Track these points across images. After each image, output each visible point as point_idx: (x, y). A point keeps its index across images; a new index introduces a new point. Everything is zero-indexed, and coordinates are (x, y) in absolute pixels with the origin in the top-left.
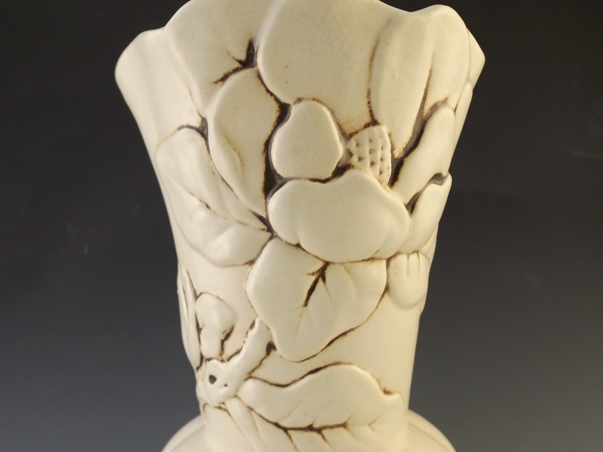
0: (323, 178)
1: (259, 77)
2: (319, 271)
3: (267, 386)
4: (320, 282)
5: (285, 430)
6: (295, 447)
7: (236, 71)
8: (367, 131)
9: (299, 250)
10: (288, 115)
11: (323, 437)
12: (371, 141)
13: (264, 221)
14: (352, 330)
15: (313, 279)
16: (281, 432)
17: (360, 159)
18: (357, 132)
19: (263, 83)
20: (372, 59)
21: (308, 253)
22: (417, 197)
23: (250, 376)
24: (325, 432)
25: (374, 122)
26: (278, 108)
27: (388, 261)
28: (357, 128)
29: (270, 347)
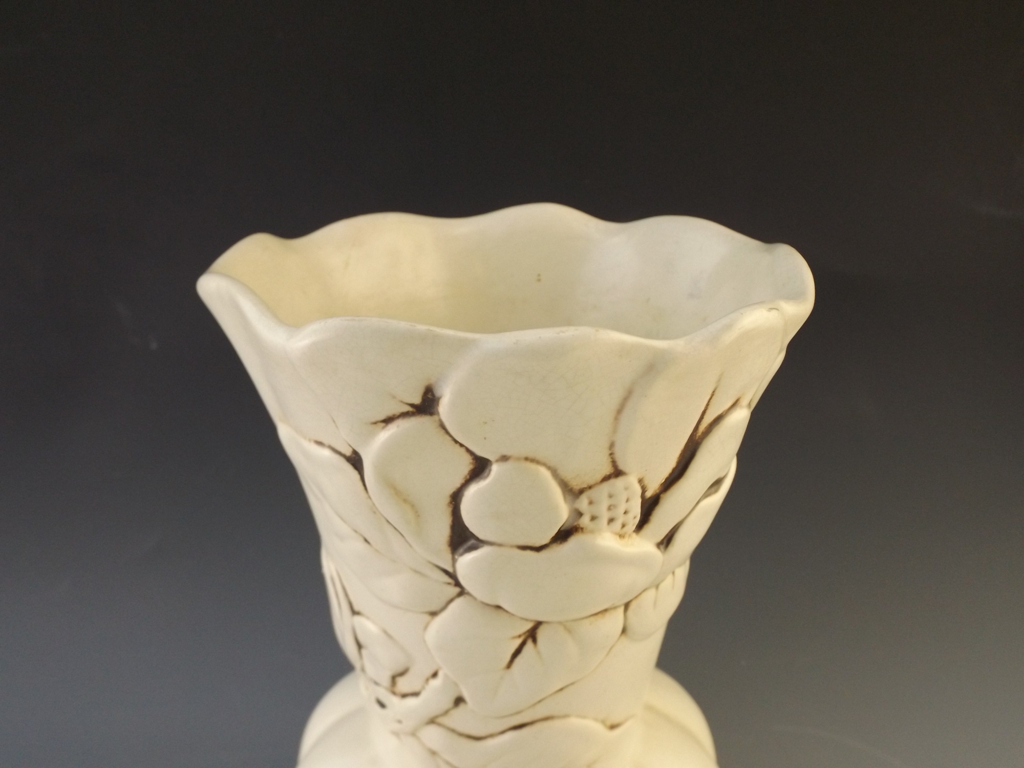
0: (538, 544)
1: (442, 426)
2: (528, 631)
3: (456, 737)
4: (530, 644)
7: (404, 415)
8: (606, 487)
9: (500, 611)
10: (487, 471)
12: (610, 496)
13: (452, 576)
14: (572, 684)
15: (518, 642)
17: (593, 518)
18: (590, 487)
19: (447, 432)
20: (620, 411)
21: (513, 615)
22: (676, 527)
23: (432, 721)
25: (617, 473)
26: (471, 461)
27: (627, 606)
28: (591, 482)
29: (459, 701)
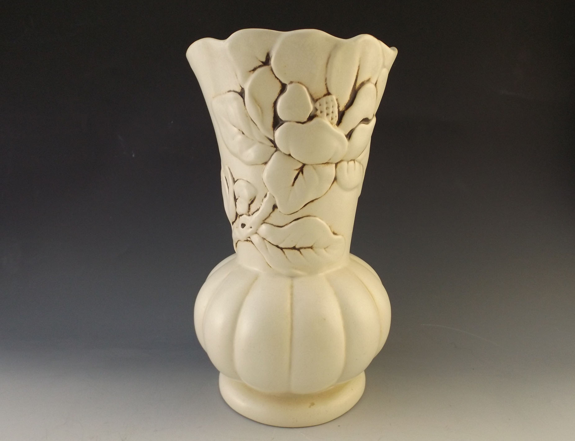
0: (303, 121)
1: (272, 70)
2: (300, 168)
3: (273, 227)
4: (301, 174)
5: (282, 249)
6: (286, 257)
7: (260, 66)
8: (325, 99)
9: (290, 158)
10: (285, 90)
11: (301, 252)
12: (327, 103)
13: (273, 142)
14: (317, 199)
15: (297, 172)
16: (279, 250)
17: (321, 112)
18: (320, 99)
19: (273, 73)
20: (327, 63)
21: (295, 159)
22: (352, 131)
23: (264, 222)
24: (301, 250)
25: (328, 94)
26: (281, 86)
27: (336, 164)
28: (320, 97)
29: (275, 207)
